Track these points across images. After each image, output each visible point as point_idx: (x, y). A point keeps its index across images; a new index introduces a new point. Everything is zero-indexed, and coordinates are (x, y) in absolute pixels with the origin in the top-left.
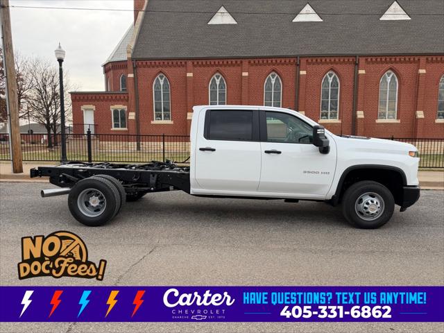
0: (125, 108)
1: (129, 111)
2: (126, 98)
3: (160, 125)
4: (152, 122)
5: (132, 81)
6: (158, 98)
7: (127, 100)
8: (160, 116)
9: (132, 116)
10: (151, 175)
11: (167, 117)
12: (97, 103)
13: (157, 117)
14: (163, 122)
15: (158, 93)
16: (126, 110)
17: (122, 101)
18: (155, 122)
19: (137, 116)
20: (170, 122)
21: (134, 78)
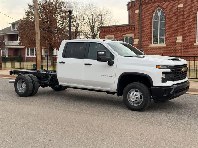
0: (132, 35)
1: (135, 38)
2: (133, 28)
3: (156, 47)
4: (151, 46)
5: (137, 16)
6: (156, 27)
7: (134, 30)
8: (157, 41)
9: (136, 41)
10: (50, 75)
11: (162, 41)
12: (115, 33)
13: (154, 41)
14: (159, 45)
15: (156, 23)
16: (133, 37)
17: (131, 30)
18: (153, 45)
19: (140, 42)
20: (164, 45)
21: (139, 13)
